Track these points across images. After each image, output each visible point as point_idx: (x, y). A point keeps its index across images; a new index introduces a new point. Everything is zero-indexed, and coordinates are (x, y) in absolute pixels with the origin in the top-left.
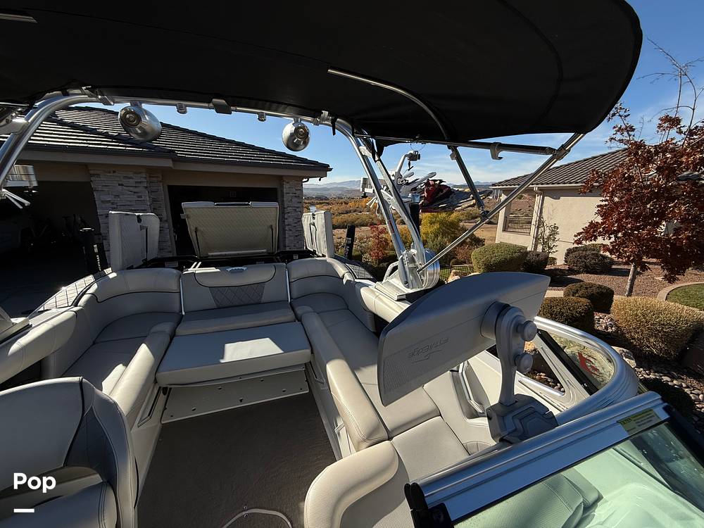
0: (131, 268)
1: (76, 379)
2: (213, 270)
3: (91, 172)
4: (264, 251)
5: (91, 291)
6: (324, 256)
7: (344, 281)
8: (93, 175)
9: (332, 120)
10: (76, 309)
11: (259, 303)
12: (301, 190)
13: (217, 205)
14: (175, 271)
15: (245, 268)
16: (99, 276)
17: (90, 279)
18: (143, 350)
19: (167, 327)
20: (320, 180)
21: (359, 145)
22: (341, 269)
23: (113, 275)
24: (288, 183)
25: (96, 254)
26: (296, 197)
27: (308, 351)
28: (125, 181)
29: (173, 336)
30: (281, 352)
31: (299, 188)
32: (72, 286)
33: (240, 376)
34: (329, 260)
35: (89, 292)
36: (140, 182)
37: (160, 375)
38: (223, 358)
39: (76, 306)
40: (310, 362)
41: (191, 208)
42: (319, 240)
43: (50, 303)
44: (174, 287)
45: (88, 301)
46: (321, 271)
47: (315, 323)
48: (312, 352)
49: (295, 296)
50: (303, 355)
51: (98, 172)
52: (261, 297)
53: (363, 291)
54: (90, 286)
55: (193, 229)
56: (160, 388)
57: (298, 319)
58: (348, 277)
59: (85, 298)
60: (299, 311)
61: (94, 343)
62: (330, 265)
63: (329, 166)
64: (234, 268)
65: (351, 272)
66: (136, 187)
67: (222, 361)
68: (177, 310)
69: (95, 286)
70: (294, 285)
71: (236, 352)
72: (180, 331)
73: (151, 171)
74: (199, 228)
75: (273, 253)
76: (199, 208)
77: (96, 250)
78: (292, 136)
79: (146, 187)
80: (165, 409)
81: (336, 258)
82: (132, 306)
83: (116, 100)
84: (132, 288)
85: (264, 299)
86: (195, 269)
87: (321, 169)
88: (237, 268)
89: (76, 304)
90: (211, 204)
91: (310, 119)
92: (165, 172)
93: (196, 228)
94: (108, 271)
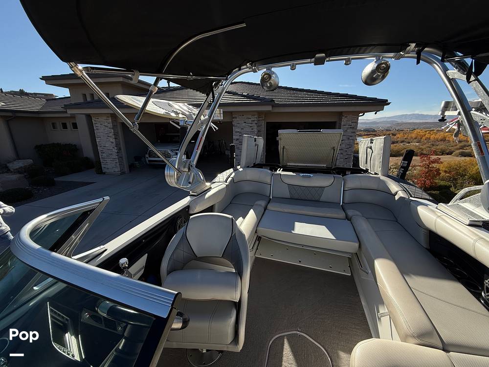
0: (248, 167)
1: (230, 217)
2: (291, 173)
3: (234, 116)
4: (325, 165)
5: (232, 176)
6: (376, 174)
7: (397, 197)
8: (234, 118)
9: (418, 50)
10: (227, 184)
11: (318, 201)
12: (357, 123)
13: (299, 131)
14: (269, 171)
15: (312, 175)
16: (236, 170)
17: (231, 170)
18: (252, 212)
19: (263, 203)
20: (376, 113)
21: (445, 70)
22: (394, 187)
23: (241, 169)
24: (346, 117)
25: (234, 158)
26: (351, 128)
27: (357, 245)
28: (246, 120)
29: (265, 209)
30: (335, 238)
31: (354, 121)
32: (224, 173)
33: (303, 246)
34: (383, 178)
36: (254, 121)
37: (258, 228)
38: (293, 230)
40: (356, 253)
41: (284, 134)
42: (374, 160)
43: (216, 180)
44: (269, 181)
45: (231, 181)
46: (374, 186)
47: (363, 226)
48: (360, 246)
49: (346, 201)
50: (351, 246)
51: (236, 116)
52: (320, 197)
53: (420, 209)
54: (231, 174)
55: (282, 147)
56: (258, 236)
57: (348, 218)
58: (401, 194)
59: (230, 179)
60: (350, 213)
61: (231, 203)
62: (384, 182)
63: (387, 101)
64: (305, 174)
65: (405, 190)
66: (251, 123)
67: (293, 232)
68: (268, 195)
69: (233, 174)
70: (347, 193)
71: (302, 229)
72: (270, 207)
73: (260, 113)
74: (285, 147)
75: (331, 168)
76: (288, 134)
77: (234, 156)
78: (373, 72)
79: (256, 123)
80: (257, 249)
81: (389, 177)
82: (247, 188)
83: (260, 69)
84: (248, 178)
85: (323, 198)
86: (279, 172)
87: (379, 104)
88: (307, 174)
89: (226, 181)
90: (295, 131)
91: (392, 55)
92: (267, 114)
93: (284, 147)
94: (239, 167)
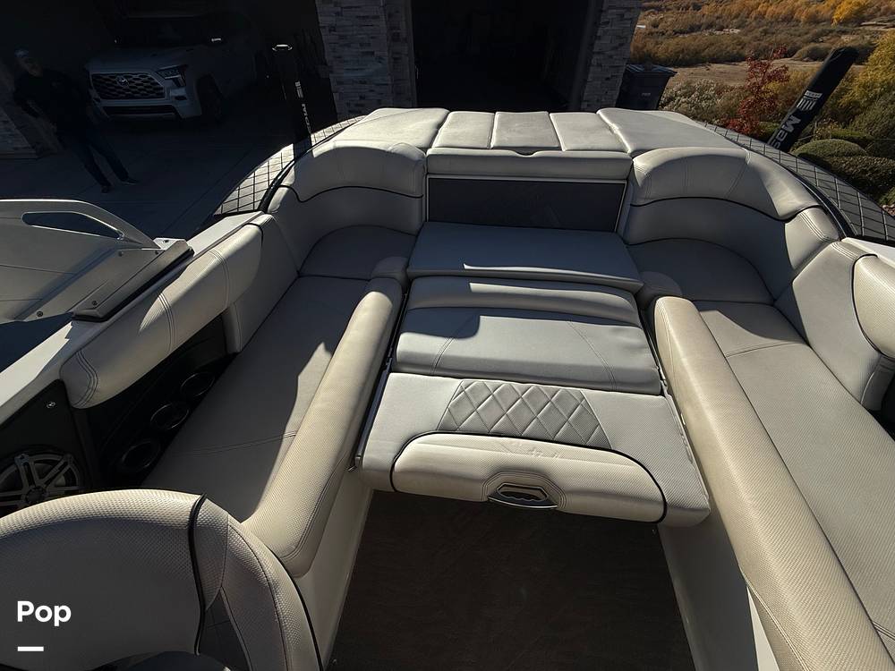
5: (288, 180)
10: (264, 218)
25: (301, 101)
35: (286, 182)
39: (265, 212)
43: (230, 199)
45: (281, 206)
59: (281, 192)
61: (300, 275)
69: (293, 172)
77: (300, 94)
84: (349, 179)
89: (264, 207)
